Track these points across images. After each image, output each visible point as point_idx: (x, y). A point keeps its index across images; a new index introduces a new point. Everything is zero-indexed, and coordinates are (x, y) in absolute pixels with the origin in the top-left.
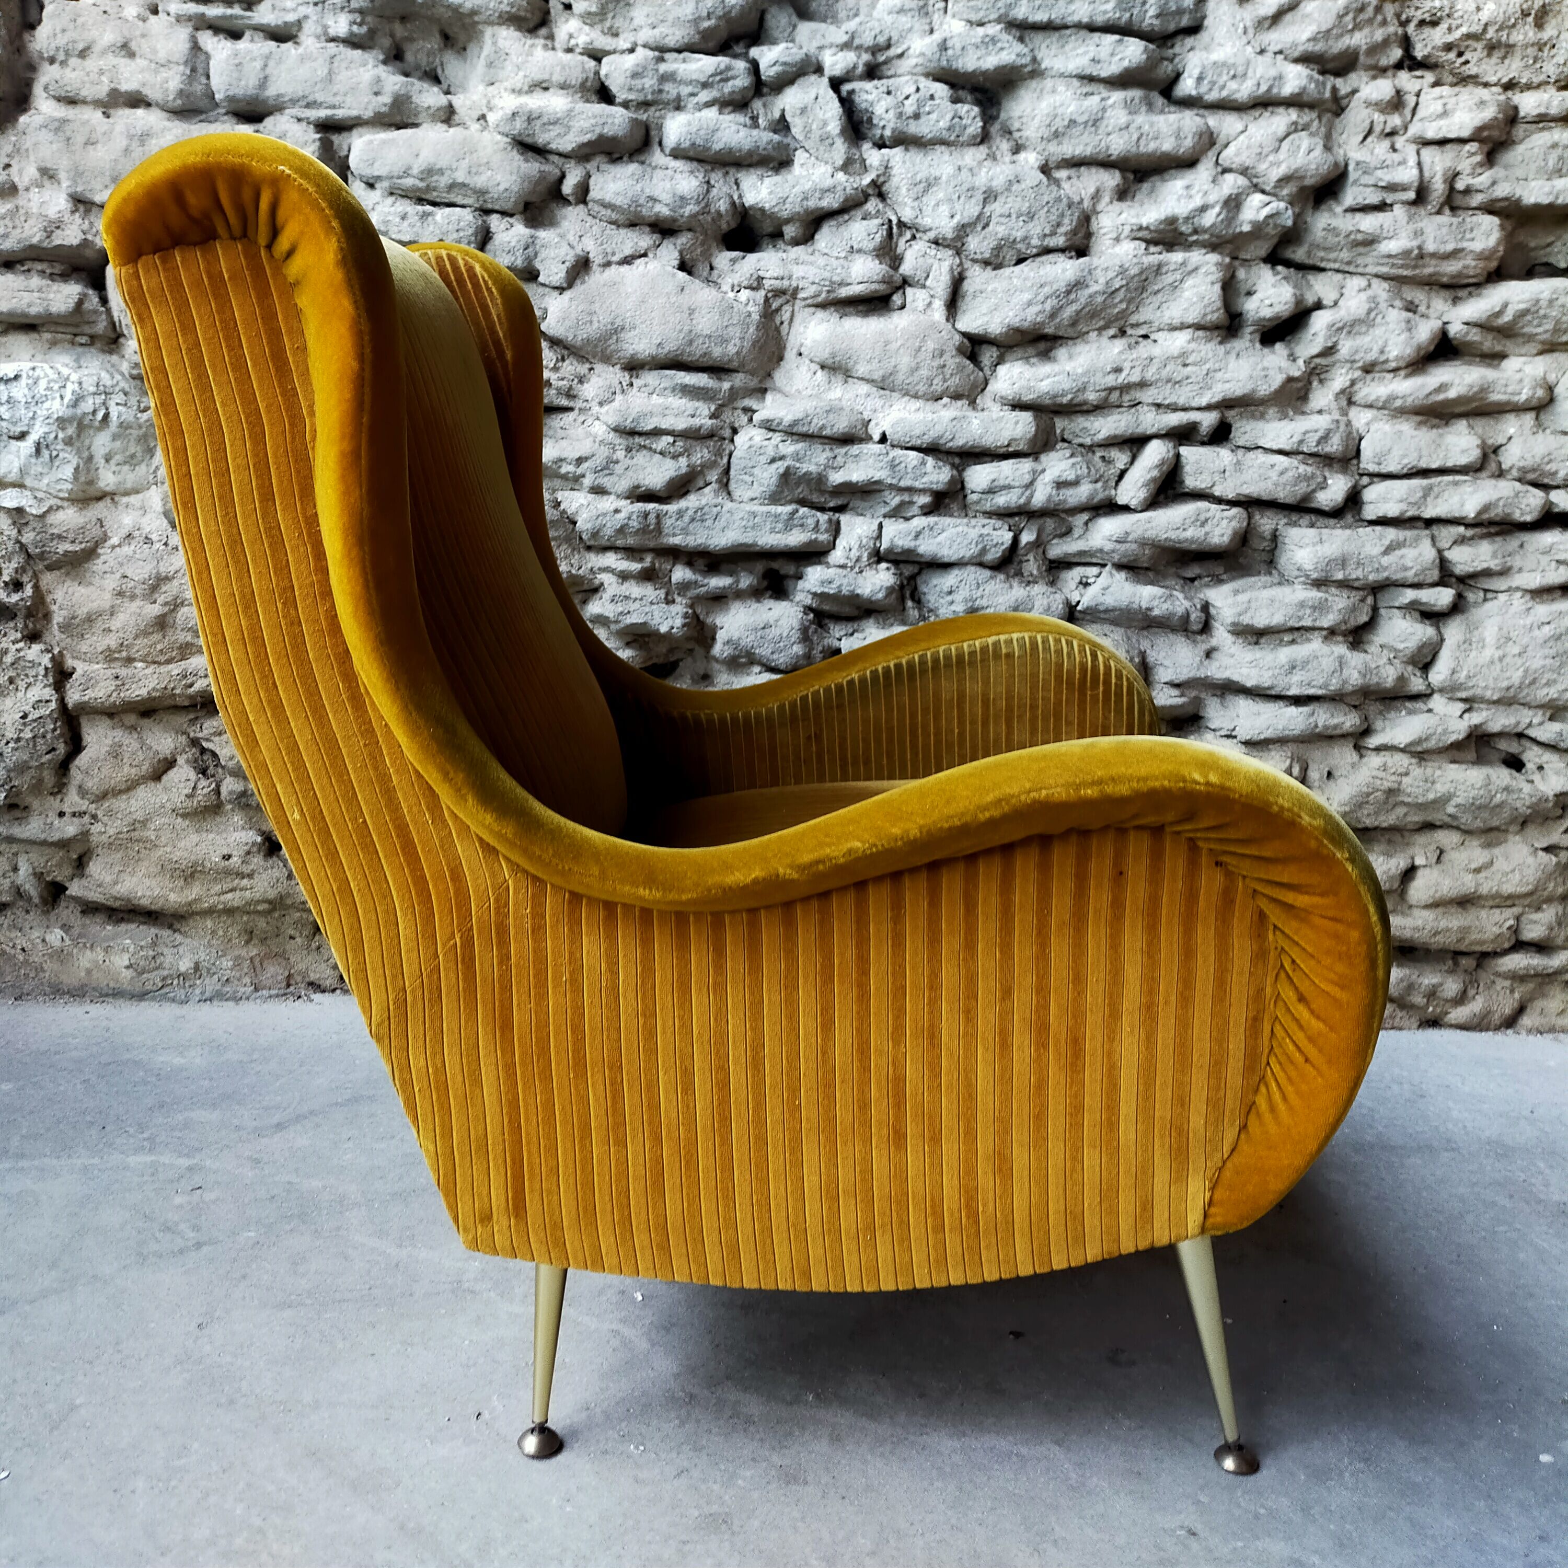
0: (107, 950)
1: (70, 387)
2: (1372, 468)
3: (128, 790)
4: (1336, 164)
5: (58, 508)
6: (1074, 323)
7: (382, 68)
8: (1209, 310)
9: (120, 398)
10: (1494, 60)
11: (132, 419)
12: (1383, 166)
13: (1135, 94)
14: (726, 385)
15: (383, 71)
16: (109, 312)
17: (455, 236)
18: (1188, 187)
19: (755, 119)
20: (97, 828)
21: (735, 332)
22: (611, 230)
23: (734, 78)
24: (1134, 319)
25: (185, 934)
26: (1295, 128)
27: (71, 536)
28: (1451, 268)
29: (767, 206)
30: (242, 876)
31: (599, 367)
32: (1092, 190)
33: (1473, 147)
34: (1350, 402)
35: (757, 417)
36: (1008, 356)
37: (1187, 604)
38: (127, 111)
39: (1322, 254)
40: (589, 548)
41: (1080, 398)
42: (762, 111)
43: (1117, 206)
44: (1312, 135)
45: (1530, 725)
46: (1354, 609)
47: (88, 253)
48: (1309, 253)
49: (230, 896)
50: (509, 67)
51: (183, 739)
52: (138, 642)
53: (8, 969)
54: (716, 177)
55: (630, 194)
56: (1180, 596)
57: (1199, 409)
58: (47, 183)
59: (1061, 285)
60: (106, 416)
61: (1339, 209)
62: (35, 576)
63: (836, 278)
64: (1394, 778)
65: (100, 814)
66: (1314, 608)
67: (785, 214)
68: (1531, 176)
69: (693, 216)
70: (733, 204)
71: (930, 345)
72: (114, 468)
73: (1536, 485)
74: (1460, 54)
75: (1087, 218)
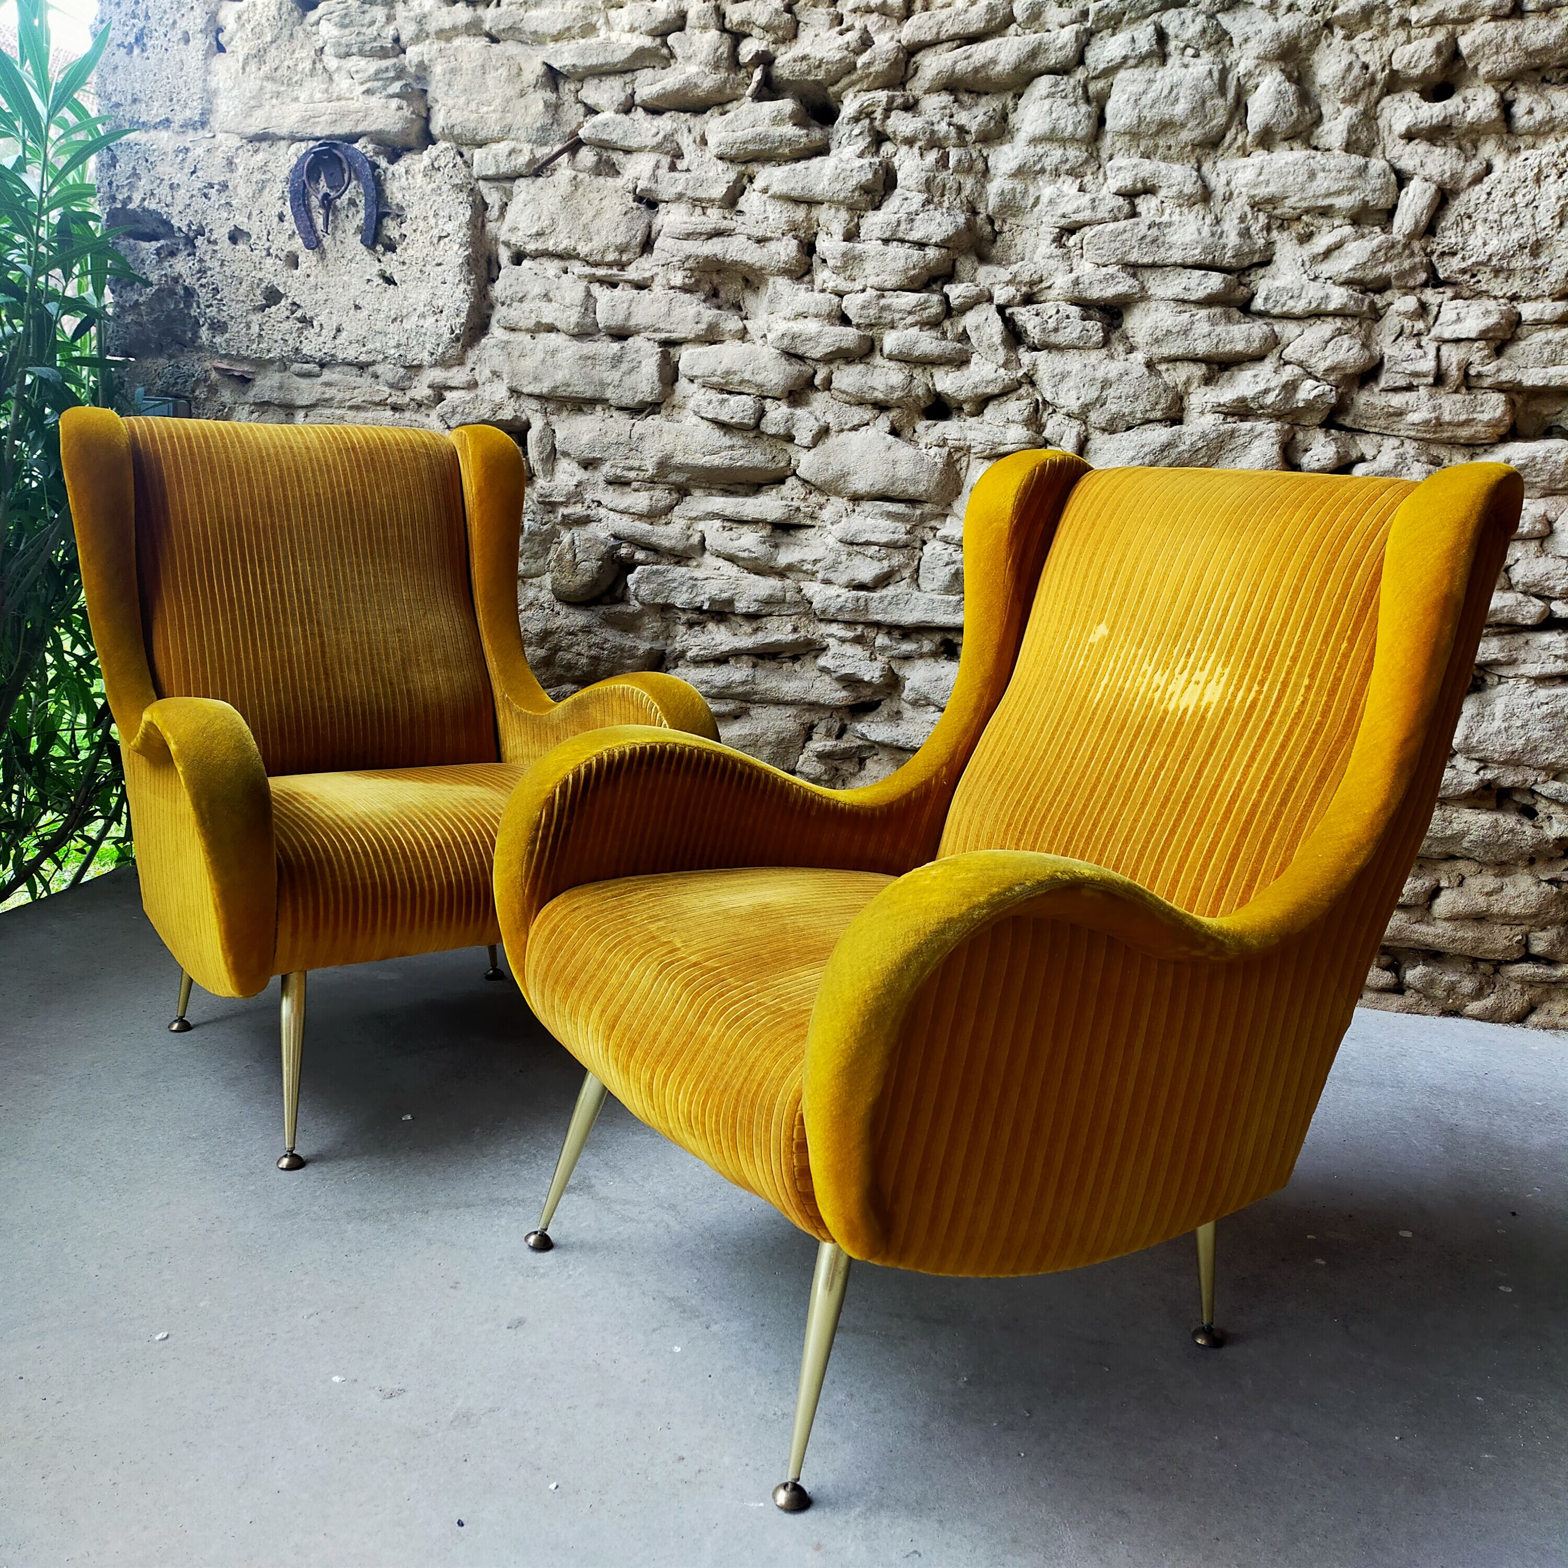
4: (1371, 357)
7: (702, 305)
10: (1500, 280)
12: (1409, 359)
13: (1217, 310)
14: (918, 512)
15: (702, 307)
17: (742, 414)
18: (1255, 376)
19: (944, 333)
21: (924, 477)
22: (846, 408)
23: (929, 307)
26: (1339, 332)
28: (1465, 433)
29: (951, 392)
31: (833, 499)
32: (1184, 378)
33: (1481, 344)
35: (939, 534)
38: (546, 335)
39: (1364, 422)
40: (821, 620)
42: (950, 328)
43: (1203, 389)
44: (1352, 337)
45: (1536, 782)
47: (517, 424)
48: (1354, 421)
50: (783, 303)
54: (917, 372)
55: (858, 386)
58: (496, 380)
59: (1157, 446)
61: (1376, 390)
63: (996, 440)
67: (961, 398)
68: (1530, 365)
69: (901, 398)
70: (929, 390)
73: (1539, 596)
74: (1473, 276)
75: (1181, 399)
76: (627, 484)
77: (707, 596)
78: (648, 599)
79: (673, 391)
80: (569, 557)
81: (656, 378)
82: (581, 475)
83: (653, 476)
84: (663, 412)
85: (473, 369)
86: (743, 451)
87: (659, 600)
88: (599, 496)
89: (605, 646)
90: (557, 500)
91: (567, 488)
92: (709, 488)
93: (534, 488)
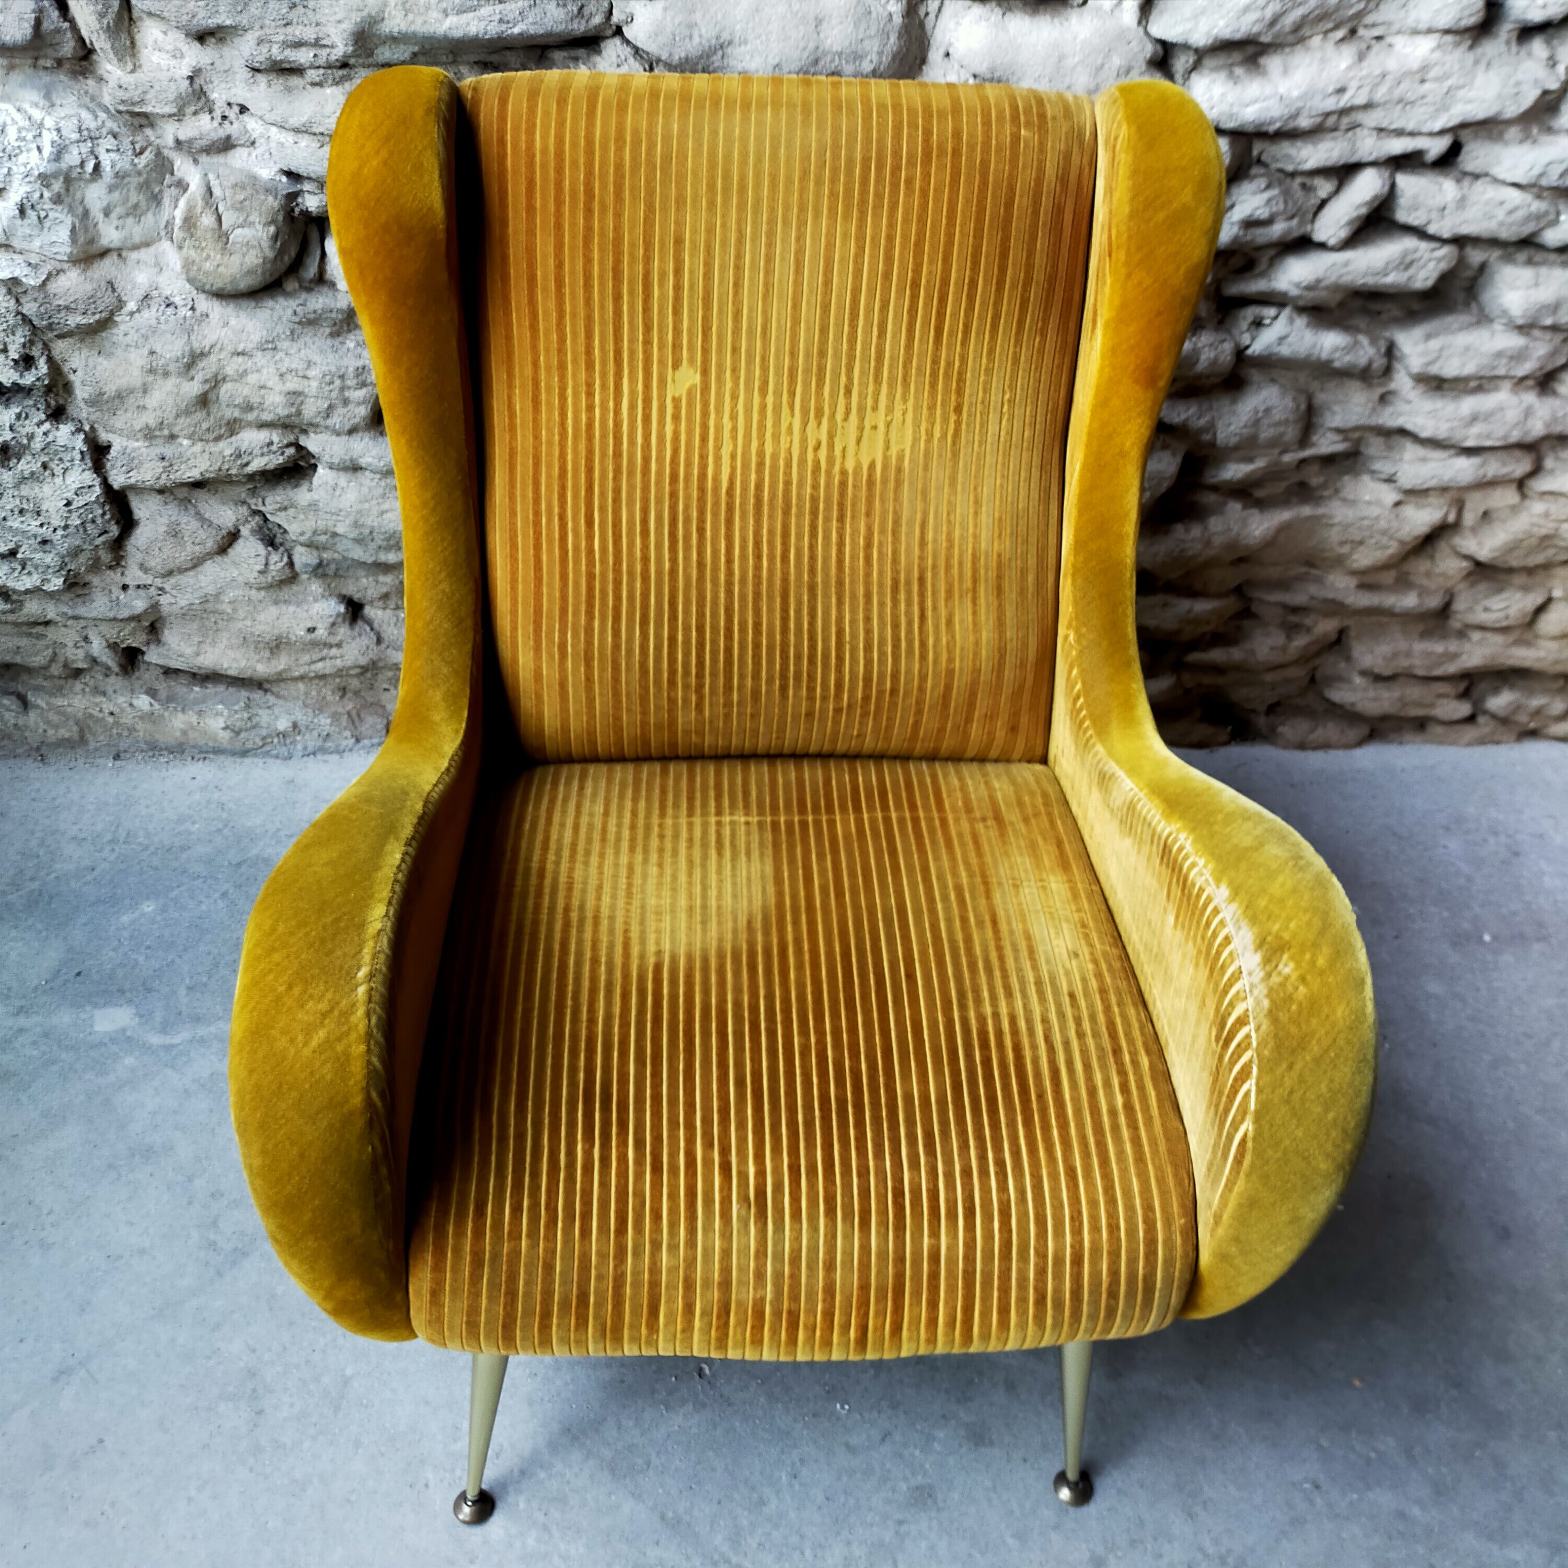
0: (200, 713)
1: (48, 137)
3: (194, 567)
5: (58, 272)
6: (1298, 27)
8: (1466, 13)
9: (109, 143)
11: (128, 167)
16: (75, 28)
20: (164, 600)
25: (278, 696)
27: (81, 307)
30: (331, 646)
36: (1208, 62)
37: (1371, 351)
41: (1291, 125)
46: (1554, 353)
49: (320, 665)
52: (181, 421)
53: (100, 730)
56: (1366, 342)
57: (1431, 134)
60: (97, 167)
62: (46, 346)
64: (1553, 525)
65: (167, 587)
66: (1512, 358)
71: (1117, 61)
72: (115, 223)
76: (296, 71)
80: (207, 220)
82: (195, 55)
83: (345, 56)
88: (240, 94)
89: (311, 373)
90: (157, 110)
91: (173, 86)
92: (454, 62)
93: (101, 79)
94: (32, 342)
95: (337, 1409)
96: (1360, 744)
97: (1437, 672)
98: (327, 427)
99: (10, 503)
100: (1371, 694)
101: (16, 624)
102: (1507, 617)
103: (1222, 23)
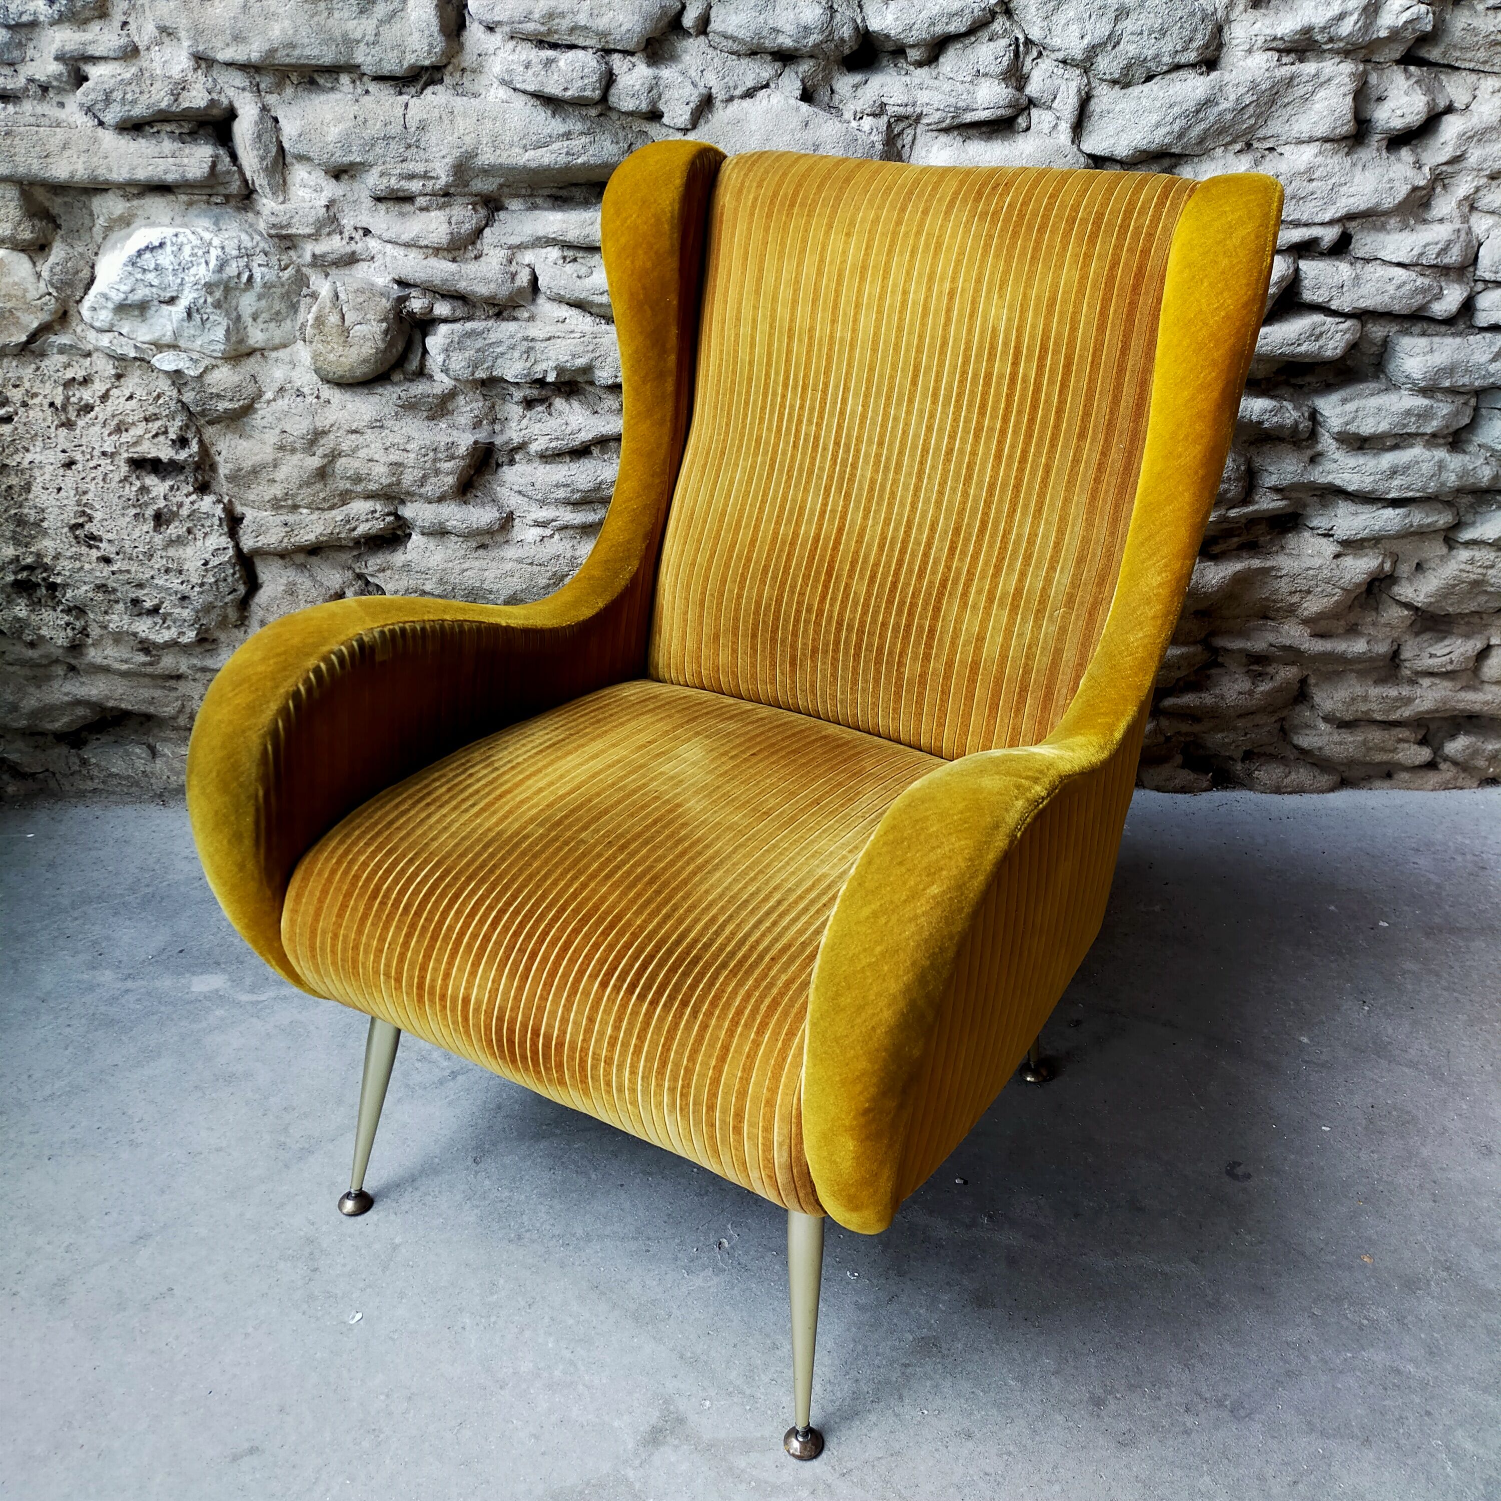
1: (214, 253)
2: (1488, 276)
5: (214, 367)
6: (1201, 141)
8: (1339, 123)
9: (261, 259)
11: (274, 278)
16: (241, 171)
17: (580, 83)
22: (732, 61)
24: (1261, 133)
27: (229, 394)
29: (893, 33)
34: (1473, 208)
37: (1296, 414)
39: (1458, 54)
43: (1252, 14)
46: (1457, 413)
47: (215, 112)
48: (1444, 54)
51: (349, 574)
52: (302, 491)
54: (839, 2)
55: (753, 27)
56: (1290, 406)
57: (1322, 224)
58: (166, 40)
59: (1191, 105)
60: (250, 278)
62: (199, 431)
63: (961, 104)
64: (1480, 570)
66: (1419, 416)
67: (911, 41)
69: (816, 45)
70: (857, 28)
72: (262, 326)
75: (1220, 29)
76: (409, 199)
77: (552, 364)
78: (466, 374)
79: (461, 46)
80: (334, 319)
81: (435, 29)
82: (331, 189)
83: (448, 185)
84: (448, 80)
85: (125, 23)
86: (584, 140)
87: (481, 374)
88: (365, 220)
89: (409, 447)
90: (300, 232)
91: (313, 212)
92: (530, 196)
93: (258, 213)
94: (187, 426)
95: (385, 1268)
96: (1332, 790)
97: (1394, 717)
98: (421, 496)
99: (158, 562)
100: (1336, 738)
101: (152, 676)
102: (1451, 662)
103: (1139, 137)
